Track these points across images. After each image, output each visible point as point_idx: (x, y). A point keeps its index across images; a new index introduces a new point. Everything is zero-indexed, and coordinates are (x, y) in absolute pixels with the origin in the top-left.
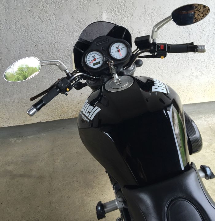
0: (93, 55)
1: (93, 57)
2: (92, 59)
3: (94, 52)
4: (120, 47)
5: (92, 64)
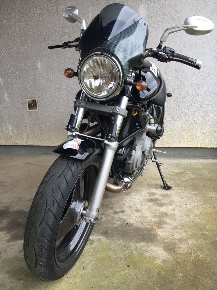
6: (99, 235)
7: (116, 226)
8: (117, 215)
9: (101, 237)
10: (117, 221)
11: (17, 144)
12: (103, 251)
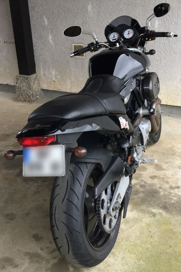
0: (114, 34)
1: (114, 35)
2: (113, 36)
3: (115, 33)
4: (130, 32)
5: (112, 39)
6: (159, 209)
7: (173, 201)
8: (173, 190)
9: (161, 211)
10: (174, 196)
11: (59, 90)
12: (165, 224)
